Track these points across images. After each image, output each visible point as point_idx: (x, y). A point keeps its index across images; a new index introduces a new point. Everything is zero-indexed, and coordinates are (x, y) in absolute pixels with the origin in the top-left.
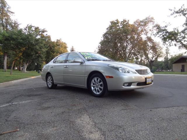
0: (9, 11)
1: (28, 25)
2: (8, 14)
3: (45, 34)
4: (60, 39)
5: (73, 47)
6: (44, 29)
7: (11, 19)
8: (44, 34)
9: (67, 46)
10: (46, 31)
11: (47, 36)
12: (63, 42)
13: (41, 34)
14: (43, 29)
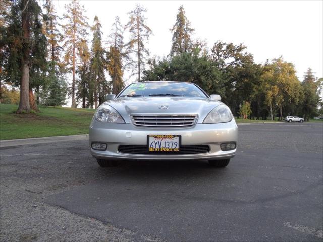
0: (189, 29)
1: (215, 44)
2: (188, 33)
3: (243, 52)
4: (280, 58)
5: (310, 69)
6: (241, 45)
7: (191, 40)
8: (240, 53)
9: (295, 69)
10: (244, 48)
11: (246, 55)
12: (286, 62)
13: (237, 54)
14: (239, 45)
